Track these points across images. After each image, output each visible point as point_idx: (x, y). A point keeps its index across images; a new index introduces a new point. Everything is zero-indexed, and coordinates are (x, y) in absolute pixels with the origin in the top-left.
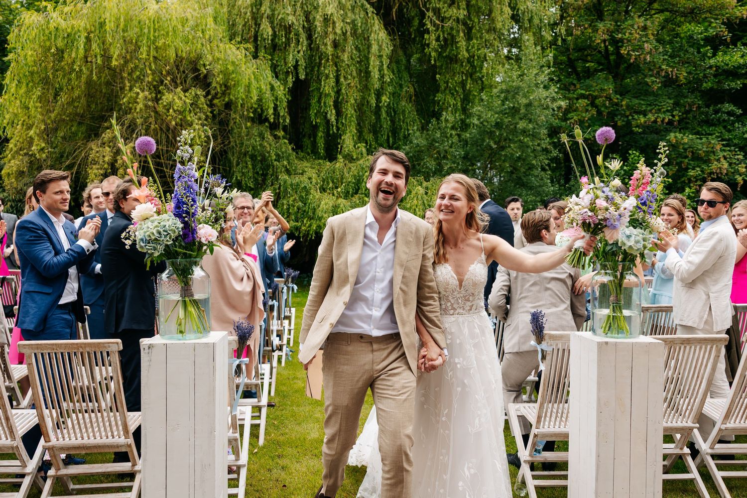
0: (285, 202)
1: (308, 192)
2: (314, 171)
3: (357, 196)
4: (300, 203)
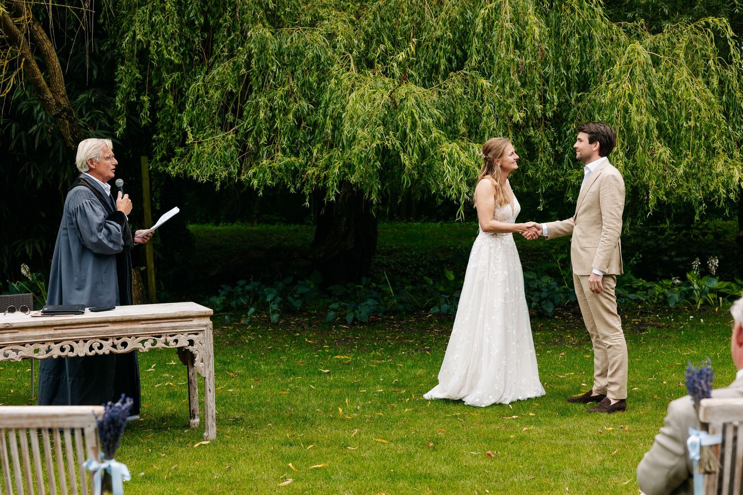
0: (262, 100)
1: (324, 75)
2: (344, 16)
3: (456, 78)
4: (304, 103)
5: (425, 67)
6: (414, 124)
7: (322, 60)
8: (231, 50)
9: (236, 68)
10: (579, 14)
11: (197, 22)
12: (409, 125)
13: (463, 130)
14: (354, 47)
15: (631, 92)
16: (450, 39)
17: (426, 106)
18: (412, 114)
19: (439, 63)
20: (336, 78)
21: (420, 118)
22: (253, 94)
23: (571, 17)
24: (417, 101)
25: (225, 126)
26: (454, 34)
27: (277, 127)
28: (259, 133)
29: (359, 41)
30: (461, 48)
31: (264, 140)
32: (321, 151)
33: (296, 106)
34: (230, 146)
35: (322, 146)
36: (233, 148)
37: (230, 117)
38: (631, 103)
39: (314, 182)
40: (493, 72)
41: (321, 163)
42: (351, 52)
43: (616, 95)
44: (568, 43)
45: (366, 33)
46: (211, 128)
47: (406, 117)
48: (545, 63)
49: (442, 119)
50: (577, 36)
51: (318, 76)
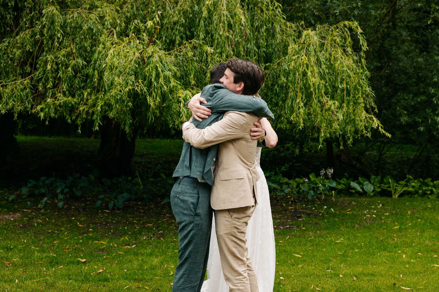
5: (166, 41)
6: (158, 76)
7: (94, 31)
8: (32, 23)
9: (33, 35)
10: (266, 13)
11: (9, 4)
12: (154, 76)
13: (193, 82)
14: (117, 25)
15: (308, 63)
16: (183, 23)
17: (167, 63)
18: (156, 68)
19: (175, 39)
20: (103, 44)
21: (162, 71)
22: (44, 53)
23: (261, 15)
24: (160, 58)
25: (24, 75)
26: (186, 21)
27: (60, 77)
28: (47, 80)
29: (121, 21)
30: (189, 30)
31: (50, 85)
32: (90, 94)
33: (74, 62)
34: (25, 88)
35: (91, 92)
36: (28, 90)
37: (28, 69)
38: (308, 69)
39: (84, 116)
40: (214, 44)
41: (90, 102)
42: (115, 28)
43: (298, 64)
44: (259, 32)
45: (126, 17)
46: (14, 76)
47: (152, 70)
48: (248, 40)
49: (178, 74)
50: (265, 27)
51: (91, 43)
